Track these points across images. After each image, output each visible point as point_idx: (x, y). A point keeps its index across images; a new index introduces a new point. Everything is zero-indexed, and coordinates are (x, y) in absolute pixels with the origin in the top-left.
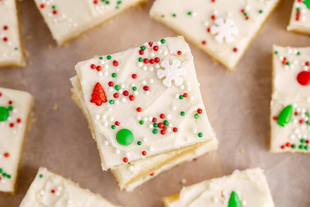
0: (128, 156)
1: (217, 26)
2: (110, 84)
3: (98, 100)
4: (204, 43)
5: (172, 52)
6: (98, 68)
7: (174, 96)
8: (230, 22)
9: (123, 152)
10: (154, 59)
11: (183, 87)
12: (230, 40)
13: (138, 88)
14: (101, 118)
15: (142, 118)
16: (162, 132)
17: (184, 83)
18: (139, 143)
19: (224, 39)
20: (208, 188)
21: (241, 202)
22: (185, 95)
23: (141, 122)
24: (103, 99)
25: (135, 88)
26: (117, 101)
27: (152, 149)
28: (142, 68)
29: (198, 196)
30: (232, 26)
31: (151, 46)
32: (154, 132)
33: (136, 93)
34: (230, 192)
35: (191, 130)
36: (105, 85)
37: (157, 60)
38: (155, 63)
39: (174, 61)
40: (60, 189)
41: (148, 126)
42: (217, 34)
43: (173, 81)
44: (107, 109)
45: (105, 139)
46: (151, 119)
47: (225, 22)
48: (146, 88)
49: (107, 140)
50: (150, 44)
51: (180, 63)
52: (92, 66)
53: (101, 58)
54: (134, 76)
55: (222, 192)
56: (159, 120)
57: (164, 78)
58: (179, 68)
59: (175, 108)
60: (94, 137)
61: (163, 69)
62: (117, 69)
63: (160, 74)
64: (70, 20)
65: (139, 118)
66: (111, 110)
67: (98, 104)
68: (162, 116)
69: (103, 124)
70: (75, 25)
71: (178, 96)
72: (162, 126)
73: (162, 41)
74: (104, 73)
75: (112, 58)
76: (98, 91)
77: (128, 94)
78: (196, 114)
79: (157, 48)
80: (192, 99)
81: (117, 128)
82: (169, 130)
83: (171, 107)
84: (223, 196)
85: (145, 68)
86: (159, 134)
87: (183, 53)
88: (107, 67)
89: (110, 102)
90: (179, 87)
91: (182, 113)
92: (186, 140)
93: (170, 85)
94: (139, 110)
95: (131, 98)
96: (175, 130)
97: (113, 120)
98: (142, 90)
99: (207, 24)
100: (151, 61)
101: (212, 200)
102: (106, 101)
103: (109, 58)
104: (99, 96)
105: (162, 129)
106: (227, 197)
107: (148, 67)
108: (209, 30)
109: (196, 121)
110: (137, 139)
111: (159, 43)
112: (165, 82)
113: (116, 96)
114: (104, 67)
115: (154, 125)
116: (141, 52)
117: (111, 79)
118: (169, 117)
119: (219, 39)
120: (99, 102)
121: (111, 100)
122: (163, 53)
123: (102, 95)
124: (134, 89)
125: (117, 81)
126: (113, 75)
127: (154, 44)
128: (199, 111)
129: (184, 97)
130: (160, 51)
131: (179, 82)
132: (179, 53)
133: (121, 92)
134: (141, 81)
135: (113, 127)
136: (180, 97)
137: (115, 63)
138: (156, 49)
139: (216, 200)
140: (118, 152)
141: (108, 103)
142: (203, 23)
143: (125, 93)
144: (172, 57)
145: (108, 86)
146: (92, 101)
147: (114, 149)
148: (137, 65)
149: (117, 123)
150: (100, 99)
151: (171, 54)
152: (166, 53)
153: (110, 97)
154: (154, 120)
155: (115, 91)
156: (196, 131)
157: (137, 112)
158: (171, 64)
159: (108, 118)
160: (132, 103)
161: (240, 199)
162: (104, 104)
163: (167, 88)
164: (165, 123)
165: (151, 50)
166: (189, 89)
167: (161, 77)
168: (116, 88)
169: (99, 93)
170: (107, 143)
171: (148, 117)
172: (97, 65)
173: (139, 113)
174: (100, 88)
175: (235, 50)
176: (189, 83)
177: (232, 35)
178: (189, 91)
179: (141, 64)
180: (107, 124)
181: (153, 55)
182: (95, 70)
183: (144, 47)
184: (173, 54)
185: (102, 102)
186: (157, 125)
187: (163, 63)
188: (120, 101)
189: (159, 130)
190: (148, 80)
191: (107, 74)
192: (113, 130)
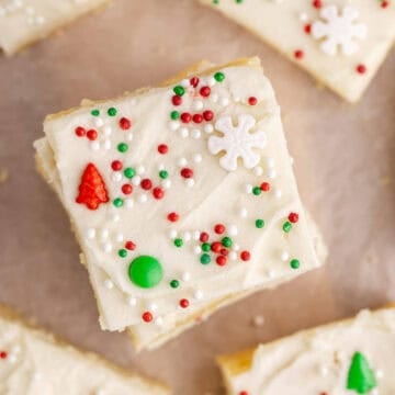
0: (153, 309)
1: (325, 21)
2: (115, 166)
3: (91, 198)
4: (298, 54)
5: (237, 100)
6: (91, 135)
7: (242, 188)
8: (351, 13)
9: (143, 302)
10: (201, 113)
11: (260, 171)
12: (351, 50)
13: (170, 173)
14: (98, 235)
15: (179, 235)
16: (220, 261)
17: (264, 163)
18: (174, 284)
19: (339, 47)
20: (307, 346)
21: (372, 372)
22: (264, 187)
23: (177, 243)
24: (101, 197)
25: (165, 173)
26: (130, 202)
27: (200, 295)
28: (178, 132)
29: (289, 363)
30: (355, 22)
31: (195, 85)
32: (204, 259)
33: (167, 184)
34: (352, 354)
35: (276, 254)
36: (104, 168)
37: (207, 116)
38: (204, 121)
39: (243, 120)
40: (17, 349)
41: (192, 249)
42: (324, 38)
43: (240, 159)
44: (109, 217)
45: (106, 276)
46: (198, 236)
47: (340, 13)
48: (186, 173)
49: (109, 278)
50: (194, 82)
51: (254, 121)
52: (79, 132)
53: (96, 113)
54: (162, 149)
55: (336, 354)
56: (213, 237)
57: (223, 152)
58: (251, 132)
59: (244, 213)
60: (82, 262)
61: (221, 135)
62: (129, 136)
63: (215, 145)
64: (30, 10)
65: (174, 235)
66: (117, 218)
67: (90, 207)
68: (218, 229)
69: (102, 247)
70: (41, 20)
71: (250, 189)
72: (220, 248)
73: (218, 76)
74: (102, 143)
75: (117, 114)
76: (90, 181)
77: (151, 186)
78: (286, 225)
79: (207, 91)
80: (279, 194)
81: (131, 255)
82: (234, 256)
83: (236, 211)
84: (336, 361)
85: (185, 132)
86: (213, 265)
87: (259, 101)
88: (108, 131)
89: (116, 202)
90: (253, 171)
91: (259, 223)
92: (266, 273)
93: (234, 166)
94: (172, 217)
95: (157, 193)
96: (245, 256)
97: (122, 239)
98: (180, 177)
99: (304, 18)
100: (196, 119)
101: (316, 369)
102: (107, 200)
103: (111, 112)
104: (93, 191)
105: (219, 254)
106: (346, 364)
107: (190, 130)
108: (308, 29)
109: (286, 237)
110: (169, 275)
111: (212, 82)
112: (224, 161)
113: (126, 189)
114: (102, 132)
115: (204, 247)
116: (176, 100)
117: (117, 156)
118: (233, 232)
119: (329, 48)
120: (94, 203)
121: (118, 200)
122: (219, 102)
123: (98, 189)
124: (163, 175)
125: (128, 160)
126: (121, 148)
127: (202, 84)
128: (293, 217)
129: (263, 192)
130: (214, 98)
131: (252, 160)
132: (252, 100)
133: (137, 181)
134: (177, 159)
135: (121, 253)
136: (255, 191)
137: (124, 123)
138: (205, 92)
139: (325, 371)
140: (133, 302)
141: (111, 204)
142: (297, 15)
143: (145, 184)
144: (239, 109)
145: (110, 169)
146: (79, 200)
147: (125, 297)
148: (167, 126)
149: (129, 246)
150: (97, 197)
151: (236, 103)
152: (226, 102)
153: (115, 193)
154: (203, 237)
155: (126, 181)
156: (286, 257)
157: (169, 222)
158: (235, 125)
159: (113, 236)
160: (159, 203)
161: (371, 365)
162: (103, 207)
163: (228, 172)
164: (225, 242)
165: (196, 95)
166: (273, 175)
167: (216, 152)
168: (127, 173)
169: (93, 185)
170: (110, 285)
171: (192, 231)
172: (87, 128)
173: (173, 225)
174: (94, 174)
175: (361, 69)
176: (272, 164)
177: (354, 39)
178: (272, 178)
179: (177, 124)
180: (109, 248)
181: (200, 106)
182: (85, 139)
183: (182, 88)
184: (241, 103)
185: (100, 202)
186: (209, 248)
187: (220, 124)
188: (136, 199)
189: (213, 256)
190: (190, 157)
191: (108, 145)
192: (121, 258)
